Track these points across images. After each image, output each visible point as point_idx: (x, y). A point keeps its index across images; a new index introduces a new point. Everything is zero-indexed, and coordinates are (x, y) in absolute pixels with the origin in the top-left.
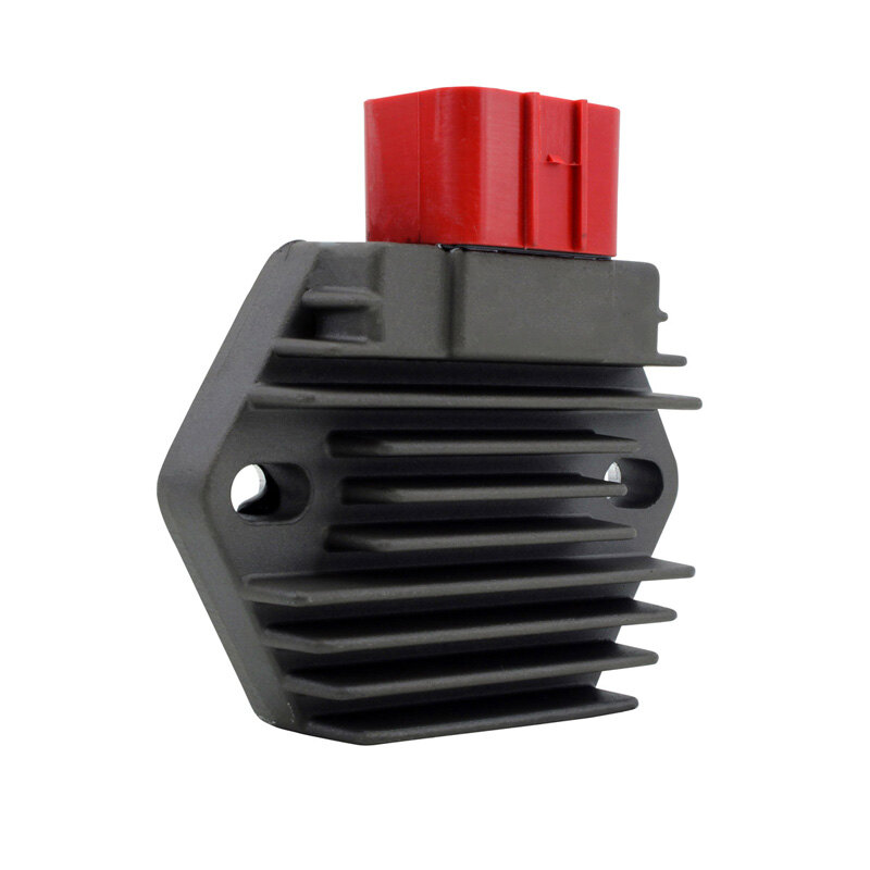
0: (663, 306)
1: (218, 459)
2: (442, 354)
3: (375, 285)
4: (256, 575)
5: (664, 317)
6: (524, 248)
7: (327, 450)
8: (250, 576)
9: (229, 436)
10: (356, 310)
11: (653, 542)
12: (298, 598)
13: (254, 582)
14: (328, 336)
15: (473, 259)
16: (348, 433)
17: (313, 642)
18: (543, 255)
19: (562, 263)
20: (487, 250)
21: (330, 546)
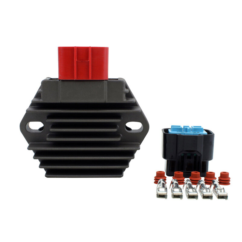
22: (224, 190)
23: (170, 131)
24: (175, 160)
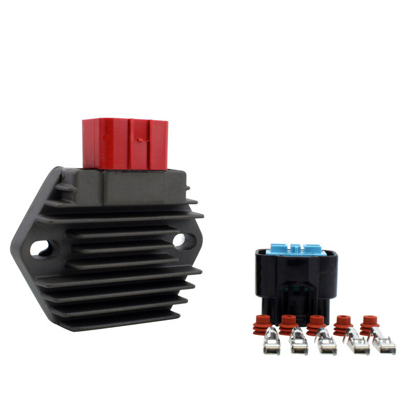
0: (188, 184)
1: (25, 240)
2: (100, 205)
3: (75, 184)
4: (40, 277)
5: (188, 188)
6: (128, 170)
7: (65, 236)
8: (37, 277)
9: (29, 233)
10: (69, 192)
11: (193, 261)
12: (48, 286)
13: (39, 279)
14: (64, 200)
15: (111, 174)
16: (72, 230)
17: (55, 299)
18: (136, 171)
19: (144, 174)
20: (116, 171)
21: (67, 266)
22: (390, 341)
23: (268, 252)
24: (275, 298)
